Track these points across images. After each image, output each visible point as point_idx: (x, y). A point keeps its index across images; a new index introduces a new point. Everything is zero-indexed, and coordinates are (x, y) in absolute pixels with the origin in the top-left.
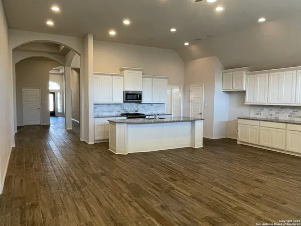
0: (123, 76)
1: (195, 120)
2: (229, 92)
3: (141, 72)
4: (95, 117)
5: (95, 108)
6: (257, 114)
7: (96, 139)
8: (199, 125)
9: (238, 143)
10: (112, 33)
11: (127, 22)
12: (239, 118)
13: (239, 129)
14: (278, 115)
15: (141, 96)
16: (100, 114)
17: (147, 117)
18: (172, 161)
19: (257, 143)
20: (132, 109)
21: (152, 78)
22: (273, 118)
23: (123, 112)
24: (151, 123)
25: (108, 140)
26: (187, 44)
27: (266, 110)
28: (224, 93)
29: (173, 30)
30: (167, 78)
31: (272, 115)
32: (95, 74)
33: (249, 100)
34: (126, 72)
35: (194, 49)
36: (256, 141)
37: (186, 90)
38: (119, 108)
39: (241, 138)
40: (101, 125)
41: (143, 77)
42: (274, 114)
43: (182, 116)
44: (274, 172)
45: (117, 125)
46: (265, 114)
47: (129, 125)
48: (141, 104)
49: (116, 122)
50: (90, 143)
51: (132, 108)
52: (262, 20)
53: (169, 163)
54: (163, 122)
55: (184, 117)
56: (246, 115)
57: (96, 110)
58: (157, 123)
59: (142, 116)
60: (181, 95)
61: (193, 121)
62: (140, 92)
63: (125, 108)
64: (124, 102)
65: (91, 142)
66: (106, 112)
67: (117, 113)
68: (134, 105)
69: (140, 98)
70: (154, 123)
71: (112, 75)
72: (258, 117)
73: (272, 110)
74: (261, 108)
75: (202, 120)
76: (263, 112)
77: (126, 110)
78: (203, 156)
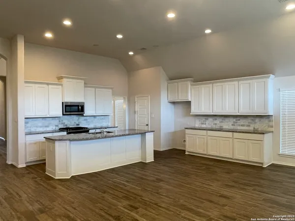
0: (62, 85)
1: (145, 133)
2: (174, 103)
3: (83, 82)
4: (27, 134)
5: (26, 123)
6: (202, 124)
7: (27, 161)
8: (150, 137)
9: (187, 153)
10: (49, 35)
11: (67, 23)
12: (186, 128)
13: (187, 139)
14: (222, 124)
15: (83, 107)
16: (33, 130)
17: (91, 131)
18: (127, 182)
19: (205, 153)
20: (73, 123)
21: (95, 88)
22: (217, 127)
23: (62, 126)
24: (99, 138)
25: (45, 160)
26: (131, 53)
27: (210, 119)
28: (169, 104)
29: (120, 36)
30: (112, 88)
31: (216, 124)
32: (26, 82)
33: (194, 110)
34: (65, 81)
35: (139, 59)
36: (204, 150)
37: (131, 102)
38: (56, 122)
39: (189, 148)
40: (35, 143)
41: (85, 87)
42: (218, 123)
43: (127, 128)
44: (233, 184)
45: (57, 143)
46: (209, 123)
47: (72, 142)
48: (83, 116)
49: (55, 140)
50: (20, 166)
51: (72, 121)
52: (208, 31)
53: (124, 185)
54: (113, 137)
55: (129, 130)
56: (192, 125)
57: (28, 125)
58: (106, 137)
59: (85, 130)
60: (125, 106)
61: (143, 134)
62: (82, 103)
63: (64, 121)
64: (63, 114)
65: (22, 165)
66: (41, 127)
67: (54, 128)
68: (75, 118)
69: (82, 110)
70: (102, 138)
71: (48, 84)
72: (204, 126)
73: (216, 119)
74: (206, 118)
75: (152, 132)
76: (207, 122)
77: (66, 124)
78: (158, 172)
